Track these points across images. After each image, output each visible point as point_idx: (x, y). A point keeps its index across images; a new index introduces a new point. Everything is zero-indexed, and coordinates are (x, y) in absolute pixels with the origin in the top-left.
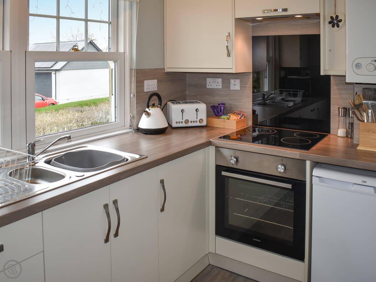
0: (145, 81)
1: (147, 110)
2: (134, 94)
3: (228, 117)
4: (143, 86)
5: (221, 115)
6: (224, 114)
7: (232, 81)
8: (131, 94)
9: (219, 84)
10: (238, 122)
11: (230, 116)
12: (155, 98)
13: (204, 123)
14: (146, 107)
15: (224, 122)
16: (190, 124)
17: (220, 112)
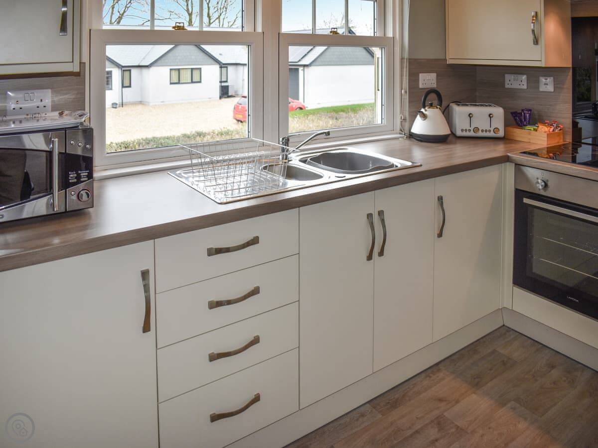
0: (420, 75)
1: (423, 110)
2: (406, 89)
3: (535, 127)
4: (418, 80)
5: (525, 125)
6: (530, 124)
7: (543, 80)
8: (402, 89)
9: (523, 83)
10: (549, 136)
11: (538, 127)
12: (433, 96)
13: (501, 134)
14: (422, 106)
15: (530, 134)
16: (480, 134)
17: (525, 120)
